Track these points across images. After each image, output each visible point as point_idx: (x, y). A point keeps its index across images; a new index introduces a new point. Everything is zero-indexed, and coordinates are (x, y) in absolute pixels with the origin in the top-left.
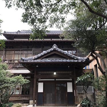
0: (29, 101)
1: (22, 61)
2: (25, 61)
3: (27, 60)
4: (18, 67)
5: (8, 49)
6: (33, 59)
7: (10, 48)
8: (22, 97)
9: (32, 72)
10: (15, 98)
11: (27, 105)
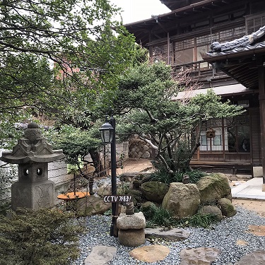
0: (251, 167)
1: (214, 54)
2: (224, 51)
3: (231, 49)
4: (209, 79)
5: (178, 36)
6: (251, 41)
7: (183, 33)
8: (230, 157)
9: (251, 88)
10: (212, 159)
11: (246, 179)
